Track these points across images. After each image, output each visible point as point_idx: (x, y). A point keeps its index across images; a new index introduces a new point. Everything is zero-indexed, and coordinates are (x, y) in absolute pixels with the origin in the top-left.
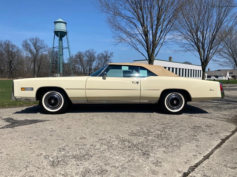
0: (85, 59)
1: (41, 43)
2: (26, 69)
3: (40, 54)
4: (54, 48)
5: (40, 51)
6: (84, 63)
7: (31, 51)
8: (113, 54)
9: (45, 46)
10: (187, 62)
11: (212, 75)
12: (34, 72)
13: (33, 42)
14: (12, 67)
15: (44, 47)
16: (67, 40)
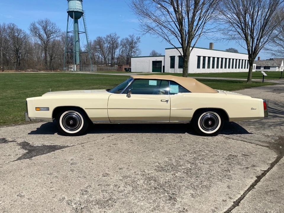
0: (106, 45)
1: (52, 26)
2: (36, 59)
3: (52, 40)
4: (68, 32)
5: (52, 37)
6: (105, 50)
7: (40, 36)
8: (140, 40)
9: (58, 31)
10: (232, 49)
11: (262, 65)
12: (46, 63)
13: (42, 25)
14: (19, 57)
15: (56, 32)
16: (84, 22)
